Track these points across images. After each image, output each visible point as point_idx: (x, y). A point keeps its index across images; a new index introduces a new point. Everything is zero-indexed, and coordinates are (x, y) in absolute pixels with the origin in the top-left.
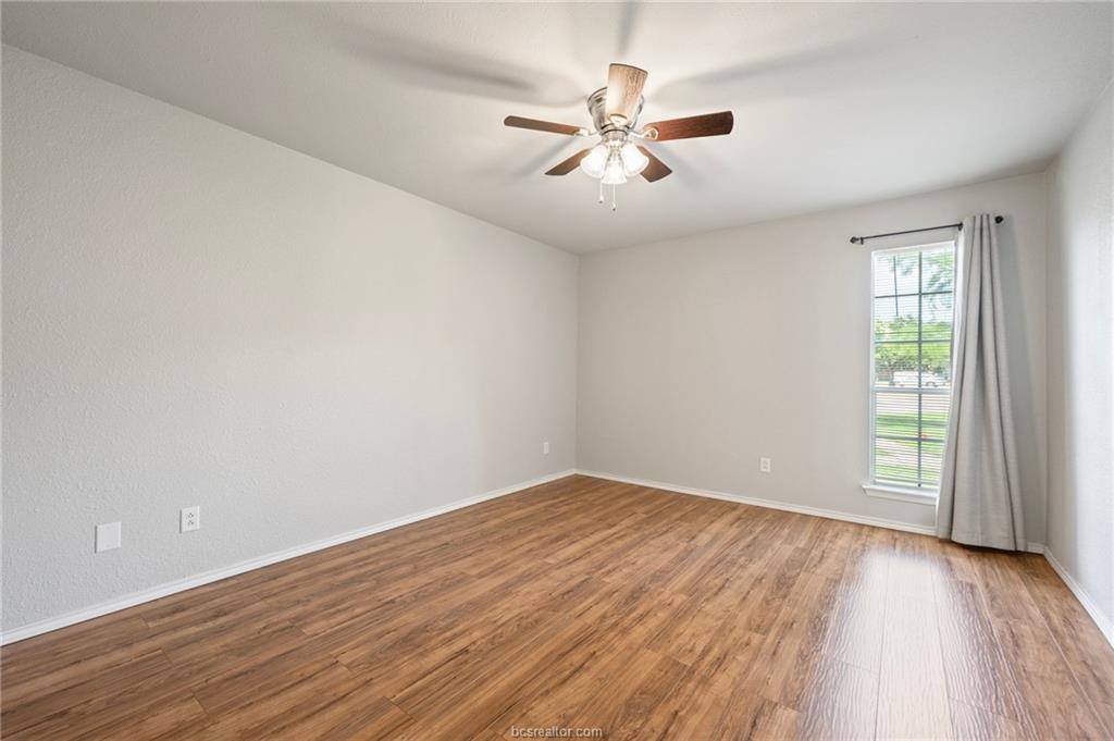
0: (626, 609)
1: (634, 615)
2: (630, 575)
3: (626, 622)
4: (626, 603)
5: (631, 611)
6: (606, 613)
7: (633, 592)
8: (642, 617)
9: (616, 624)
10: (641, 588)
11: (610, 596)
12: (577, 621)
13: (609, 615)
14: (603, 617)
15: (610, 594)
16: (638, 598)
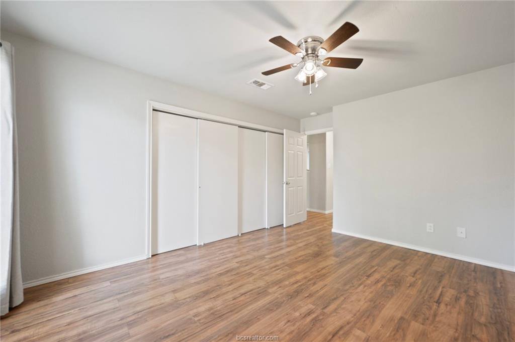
0: (303, 287)
1: (300, 284)
2: (295, 310)
3: (304, 282)
4: (302, 289)
5: (300, 286)
6: (313, 286)
7: (297, 295)
8: (296, 282)
9: (309, 281)
10: (291, 298)
11: (310, 295)
12: (326, 283)
13: (312, 285)
14: (314, 284)
15: (310, 296)
16: (295, 292)
